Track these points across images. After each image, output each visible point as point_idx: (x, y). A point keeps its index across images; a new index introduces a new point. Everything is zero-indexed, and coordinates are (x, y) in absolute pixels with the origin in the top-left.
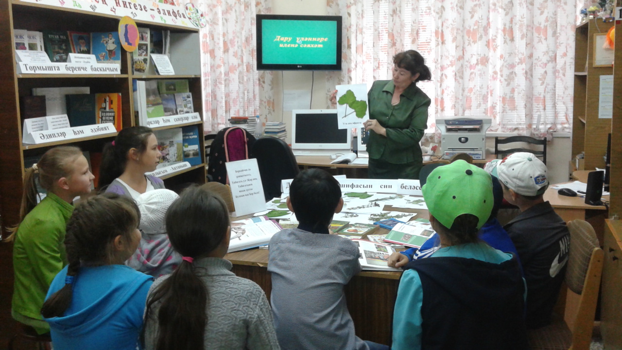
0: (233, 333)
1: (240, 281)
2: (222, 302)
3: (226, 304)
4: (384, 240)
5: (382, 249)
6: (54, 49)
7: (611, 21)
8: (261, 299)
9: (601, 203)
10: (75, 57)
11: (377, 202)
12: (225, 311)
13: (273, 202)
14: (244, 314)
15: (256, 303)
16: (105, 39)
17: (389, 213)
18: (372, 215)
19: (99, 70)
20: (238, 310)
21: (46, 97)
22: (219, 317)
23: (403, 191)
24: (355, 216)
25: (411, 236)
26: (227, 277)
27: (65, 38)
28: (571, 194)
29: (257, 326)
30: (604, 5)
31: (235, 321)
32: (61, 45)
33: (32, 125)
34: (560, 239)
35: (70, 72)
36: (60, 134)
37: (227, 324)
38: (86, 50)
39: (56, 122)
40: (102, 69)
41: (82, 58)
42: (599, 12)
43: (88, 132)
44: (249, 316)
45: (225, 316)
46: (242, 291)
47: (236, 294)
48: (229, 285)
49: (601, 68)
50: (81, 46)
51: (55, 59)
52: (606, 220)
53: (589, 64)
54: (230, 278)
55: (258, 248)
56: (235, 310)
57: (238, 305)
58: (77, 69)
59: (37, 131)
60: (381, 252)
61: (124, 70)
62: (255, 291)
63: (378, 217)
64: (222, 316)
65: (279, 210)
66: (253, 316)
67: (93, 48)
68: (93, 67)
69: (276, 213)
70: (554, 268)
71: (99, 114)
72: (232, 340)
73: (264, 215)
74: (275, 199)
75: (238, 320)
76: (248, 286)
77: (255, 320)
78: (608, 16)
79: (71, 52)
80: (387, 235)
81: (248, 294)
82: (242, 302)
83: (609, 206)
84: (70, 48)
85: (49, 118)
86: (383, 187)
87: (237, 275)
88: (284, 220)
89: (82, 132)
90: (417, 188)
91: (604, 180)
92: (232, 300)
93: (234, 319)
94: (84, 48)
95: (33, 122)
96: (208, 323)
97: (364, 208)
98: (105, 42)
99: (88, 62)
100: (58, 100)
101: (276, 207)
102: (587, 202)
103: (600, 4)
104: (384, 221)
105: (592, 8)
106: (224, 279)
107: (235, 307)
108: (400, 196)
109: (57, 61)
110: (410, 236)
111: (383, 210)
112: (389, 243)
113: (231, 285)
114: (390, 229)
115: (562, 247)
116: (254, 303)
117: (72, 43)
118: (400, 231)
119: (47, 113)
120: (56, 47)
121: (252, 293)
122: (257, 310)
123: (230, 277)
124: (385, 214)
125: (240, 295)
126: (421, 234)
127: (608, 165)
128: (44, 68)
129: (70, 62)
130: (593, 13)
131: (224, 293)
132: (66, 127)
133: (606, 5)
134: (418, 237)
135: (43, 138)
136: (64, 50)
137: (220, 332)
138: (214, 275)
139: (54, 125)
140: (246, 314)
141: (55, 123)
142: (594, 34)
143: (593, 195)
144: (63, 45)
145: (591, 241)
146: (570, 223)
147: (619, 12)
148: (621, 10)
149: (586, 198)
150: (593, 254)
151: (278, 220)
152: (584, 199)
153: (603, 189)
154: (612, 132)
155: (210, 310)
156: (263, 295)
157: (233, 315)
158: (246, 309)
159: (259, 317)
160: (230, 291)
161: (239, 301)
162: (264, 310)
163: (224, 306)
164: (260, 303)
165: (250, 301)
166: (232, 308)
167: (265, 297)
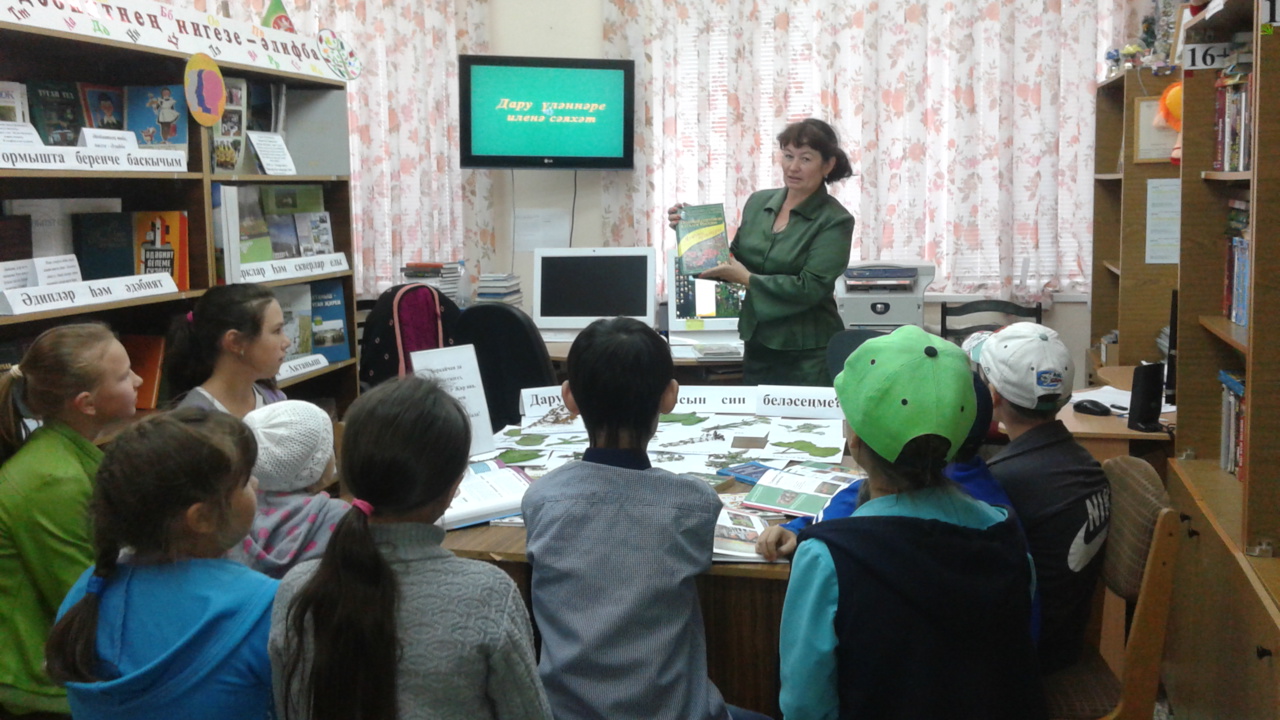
0: (460, 674)
1: (465, 567)
2: (433, 615)
4: (742, 504)
5: (743, 521)
6: (50, 119)
7: (1168, 72)
8: (510, 600)
9: (1159, 428)
10: (95, 137)
11: (719, 432)
12: (440, 632)
13: (505, 434)
14: (479, 634)
15: (502, 608)
16: (154, 100)
17: (745, 452)
18: (710, 456)
19: (144, 162)
20: (466, 628)
21: (33, 218)
22: (428, 645)
23: (768, 410)
24: (677, 459)
25: (797, 494)
26: (439, 561)
27: (73, 97)
28: (1098, 410)
29: (507, 659)
30: (1153, 43)
31: (462, 649)
32: (64, 111)
33: (5, 277)
34: (1089, 496)
35: (85, 167)
36: (63, 295)
37: (446, 657)
38: (115, 121)
39: (54, 269)
40: (150, 162)
41: (107, 138)
42: (1144, 56)
43: (119, 290)
44: (488, 637)
45: (441, 642)
46: (471, 587)
47: (459, 596)
48: (443, 577)
49: (1149, 164)
50: (103, 114)
51: (51, 140)
52: (1169, 459)
53: (1125, 157)
54: (443, 563)
55: (487, 524)
56: (460, 628)
57: (465, 617)
58: (100, 161)
59: (15, 288)
60: (742, 528)
61: (194, 162)
62: (498, 585)
63: (723, 460)
64: (434, 643)
65: (520, 451)
66: (497, 636)
67: (129, 118)
68: (132, 157)
69: (517, 455)
70: (1077, 554)
71: (140, 254)
72: (458, 687)
73: (496, 458)
74: (508, 428)
75: (468, 648)
76: (483, 576)
77: (501, 643)
78: (1162, 64)
79: (85, 126)
80: (747, 494)
81: (485, 593)
82: (473, 611)
83: (1175, 432)
84: (83, 118)
85: (39, 262)
86: (728, 401)
88: (534, 468)
89: (108, 291)
90: (797, 403)
91: (1165, 380)
92: (451, 607)
93: (460, 646)
94: (110, 119)
95: (7, 270)
96: (406, 656)
97: (693, 442)
98: (154, 106)
99: (119, 147)
100: (56, 224)
101: (514, 443)
102: (1132, 425)
103: (1145, 40)
104: (736, 468)
105: (1130, 49)
106: (432, 567)
107: (458, 623)
108: (764, 419)
109: (56, 144)
110: (794, 495)
111: (733, 446)
112: (754, 509)
113: (450, 578)
114: (753, 484)
115: (1093, 511)
116: (498, 608)
117: (87, 110)
118: (773, 485)
119: (34, 254)
120: (54, 115)
121: (491, 589)
122: (505, 623)
123: (444, 560)
124: (738, 454)
125: (468, 596)
126: (816, 491)
127: (1173, 352)
128: (33, 156)
129: (84, 145)
130: (1132, 57)
131: (435, 597)
132: (74, 280)
133: (1156, 44)
134: (810, 497)
135: (28, 302)
136: (71, 121)
137: (432, 674)
138: (412, 561)
139: (49, 277)
140: (482, 635)
141: (50, 273)
142: (1136, 100)
143: (1144, 411)
144: (69, 111)
145: (1153, 495)
146: (1108, 463)
147: (1190, 53)
148: (1193, 51)
149: (1130, 419)
150: (1159, 520)
151: (523, 468)
152: (1127, 420)
153: (1164, 400)
154: (1179, 288)
155: (409, 632)
156: (515, 591)
157: (456, 640)
158: (483, 623)
159: (510, 636)
160: (447, 589)
161: (467, 610)
162: (519, 620)
163: (436, 622)
164: (510, 607)
165: (489, 605)
166: (453, 625)
167: (518, 594)
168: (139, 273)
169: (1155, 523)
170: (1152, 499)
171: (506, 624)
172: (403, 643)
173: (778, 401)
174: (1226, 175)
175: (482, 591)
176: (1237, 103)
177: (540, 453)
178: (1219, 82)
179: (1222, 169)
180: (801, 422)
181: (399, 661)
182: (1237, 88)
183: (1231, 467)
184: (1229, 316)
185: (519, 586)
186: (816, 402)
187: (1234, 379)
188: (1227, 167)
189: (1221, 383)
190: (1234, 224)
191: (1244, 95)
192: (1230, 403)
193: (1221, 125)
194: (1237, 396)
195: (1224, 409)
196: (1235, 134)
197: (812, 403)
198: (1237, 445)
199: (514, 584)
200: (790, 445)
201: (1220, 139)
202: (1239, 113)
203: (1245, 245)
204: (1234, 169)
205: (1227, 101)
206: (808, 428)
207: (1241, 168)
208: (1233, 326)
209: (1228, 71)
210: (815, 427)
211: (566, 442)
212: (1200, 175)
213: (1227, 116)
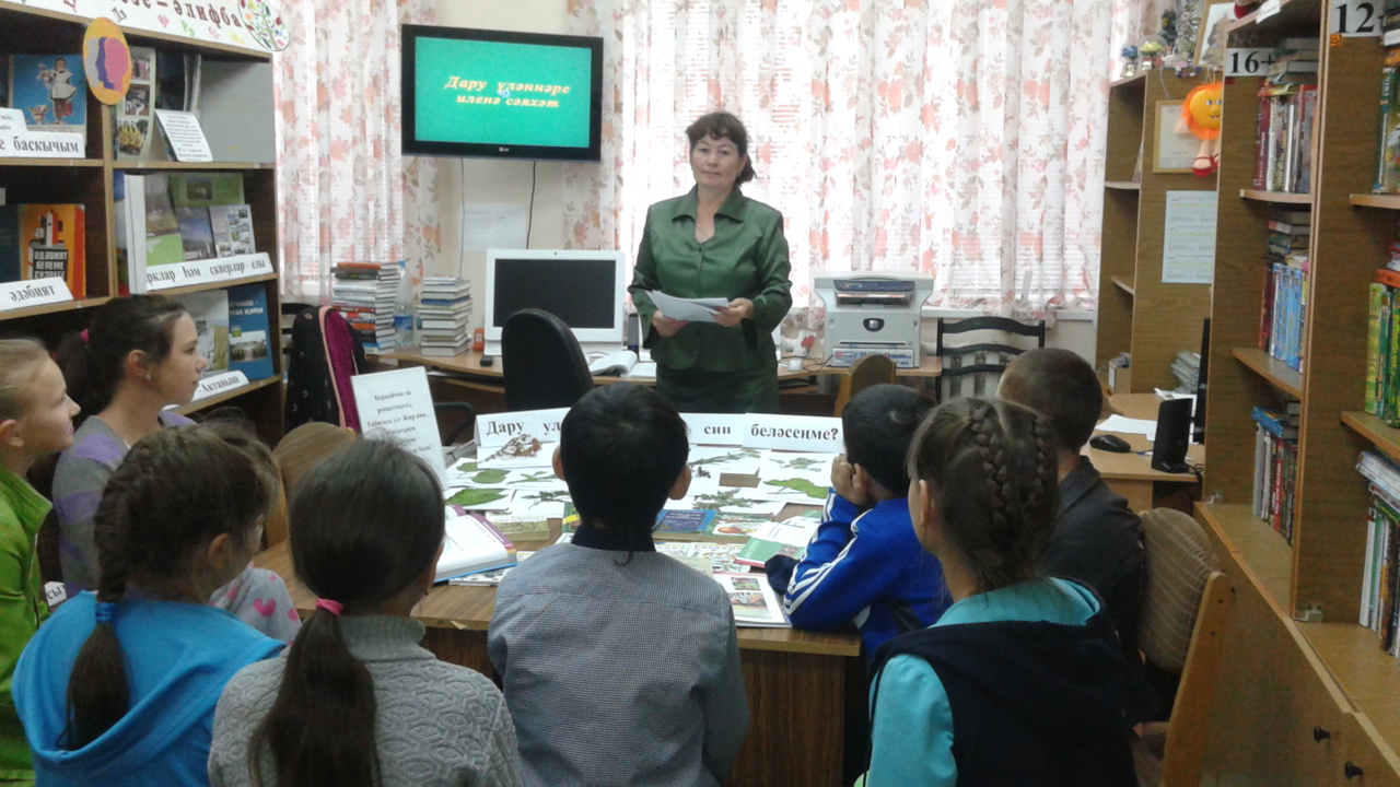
1: (448, 673)
2: (410, 728)
3: (419, 731)
7: (1192, 74)
8: (498, 715)
9: (1184, 469)
11: (705, 467)
12: (416, 750)
13: (459, 468)
15: (487, 725)
16: (46, 71)
17: (736, 492)
18: (696, 497)
19: (33, 146)
22: (401, 764)
23: (756, 441)
26: (418, 664)
28: (1116, 446)
29: (490, 782)
30: (1173, 40)
31: (441, 771)
37: (422, 780)
40: (42, 146)
42: (1165, 55)
45: (419, 760)
46: (455, 699)
47: (441, 708)
48: (423, 683)
49: (1170, 174)
52: (1196, 503)
53: (1144, 165)
54: (423, 666)
55: (445, 583)
56: (441, 746)
57: (447, 733)
61: (94, 148)
62: (485, 697)
63: (713, 501)
64: (408, 762)
65: (477, 490)
66: (481, 759)
67: (15, 89)
68: (19, 140)
69: (474, 495)
71: (28, 254)
74: (462, 461)
75: (449, 770)
76: (468, 685)
77: (486, 767)
78: (1185, 65)
81: (470, 706)
82: (456, 727)
83: (1203, 473)
86: (711, 430)
87: (440, 657)
88: (496, 512)
90: (789, 434)
91: (1193, 414)
92: (432, 720)
93: (439, 768)
98: (46, 79)
101: (470, 481)
102: (1156, 465)
103: (1164, 36)
105: (1150, 46)
106: (410, 670)
107: (440, 739)
108: (752, 452)
111: (721, 484)
113: (430, 685)
116: (484, 726)
118: (770, 539)
121: (477, 701)
122: (489, 744)
123: (423, 663)
124: (729, 494)
125: (451, 708)
127: (1203, 386)
130: (1152, 55)
131: (413, 706)
133: (1177, 41)
138: (385, 661)
142: (1157, 103)
143: (1169, 448)
147: (1232, 58)
148: (1236, 56)
149: (1154, 457)
150: (1208, 587)
151: (482, 512)
152: (1150, 459)
153: (1191, 438)
154: (1211, 316)
157: (435, 759)
158: (466, 743)
159: (494, 759)
160: (427, 698)
161: (451, 725)
163: (413, 736)
164: (498, 724)
165: (475, 722)
166: (432, 741)
168: (27, 279)
169: (1203, 588)
173: (768, 432)
174: (1268, 195)
175: (470, 702)
176: (1283, 115)
177: (502, 493)
178: (1262, 92)
179: (1264, 187)
180: (795, 456)
182: (1284, 99)
183: (1265, 514)
184: (1267, 349)
186: (810, 433)
187: (1271, 418)
188: (1269, 185)
189: (1256, 422)
190: (1274, 248)
191: (1292, 107)
192: (1265, 444)
193: (1263, 139)
194: (1273, 437)
195: (1258, 451)
196: (1280, 150)
197: (805, 434)
198: (1272, 490)
199: (501, 696)
200: (785, 484)
201: (1262, 154)
202: (1285, 127)
203: (1288, 273)
204: (1279, 189)
205: (1272, 112)
206: (802, 463)
207: (1287, 188)
208: (1271, 360)
209: (1276, 80)
210: (810, 462)
211: (530, 479)
212: (1239, 193)
213: (1271, 129)
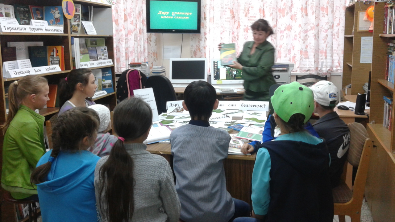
0: (152, 189)
1: (153, 157)
2: (144, 171)
3: (147, 172)
4: (236, 137)
5: (236, 142)
6: (21, 17)
7: (368, 3)
8: (167, 167)
9: (364, 114)
10: (35, 22)
11: (228, 115)
12: (146, 177)
13: (162, 115)
14: (158, 177)
15: (165, 169)
16: (53, 11)
17: (236, 121)
18: (225, 122)
19: (50, 30)
20: (154, 175)
21: (16, 48)
22: (143, 180)
23: (243, 108)
24: (215, 123)
25: (253, 134)
26: (146, 155)
27: (28, 10)
28: (345, 108)
29: (166, 185)
31: (153, 182)
32: (25, 14)
33: (8, 66)
34: (344, 135)
35: (32, 32)
36: (26, 72)
37: (148, 184)
38: (41, 17)
39: (23, 64)
40: (52, 30)
41: (39, 23)
43: (44, 70)
44: (161, 178)
45: (147, 179)
46: (155, 163)
47: (152, 165)
48: (147, 160)
49: (362, 32)
50: (37, 15)
51: (22, 23)
52: (367, 124)
53: (355, 30)
54: (147, 155)
55: (158, 143)
56: (152, 175)
57: (154, 172)
58: (37, 30)
59: (11, 69)
60: (236, 144)
61: (66, 31)
62: (163, 162)
63: (230, 124)
64: (145, 180)
65: (167, 120)
66: (164, 178)
67: (45, 16)
68: (47, 29)
69: (166, 122)
70: (340, 153)
71: (49, 59)
72: (152, 193)
73: (160, 123)
74: (163, 113)
75: (155, 181)
76: (159, 159)
77: (165, 180)
78: (367, 1)
79: (32, 19)
80: (237, 134)
81: (160, 165)
82: (156, 170)
83: (369, 115)
84: (31, 17)
85: (19, 62)
86: (230, 105)
88: (171, 126)
89: (40, 70)
90: (252, 106)
91: (366, 99)
92: (150, 169)
93: (152, 181)
94: (39, 17)
95: (9, 64)
96: (136, 184)
97: (220, 118)
98: (53, 13)
99: (43, 25)
100: (24, 49)
101: (165, 118)
102: (356, 113)
104: (234, 126)
106: (144, 157)
107: (152, 174)
108: (241, 111)
109: (23, 24)
110: (252, 134)
111: (232, 119)
112: (240, 139)
113: (149, 160)
114: (239, 131)
115: (345, 140)
116: (163, 169)
117: (32, 13)
118: (246, 131)
119: (17, 59)
120: (22, 16)
121: (161, 163)
123: (147, 154)
124: (234, 122)
125: (155, 165)
126: (259, 133)
127: (369, 91)
128: (16, 28)
129: (32, 25)
131: (145, 166)
132: (29, 67)
134: (257, 135)
135: (16, 74)
136: (27, 17)
137: (144, 189)
138: (137, 155)
139: (22, 66)
140: (159, 177)
141: (22, 65)
142: (358, 12)
143: (360, 109)
144: (27, 14)
145: (364, 135)
146: (349, 125)
149: (355, 111)
150: (366, 142)
151: (168, 126)
152: (354, 112)
153: (366, 105)
154: (371, 70)
155: (137, 176)
156: (168, 164)
157: (151, 179)
158: (159, 174)
159: (167, 178)
160: (149, 164)
161: (154, 170)
162: (170, 173)
163: (145, 173)
164: (167, 169)
165: (161, 168)
166: (150, 174)
167: (169, 165)
168: (49, 65)
169: (364, 143)
170: (364, 136)
171: (166, 174)
172: (136, 180)
173: (246, 106)
174: (387, 35)
175: (159, 164)
176: (391, 12)
177: (173, 121)
178: (386, 6)
179: (386, 33)
180: (253, 112)
181: (135, 185)
182: (391, 8)
183: (386, 126)
184: (387, 79)
185: (169, 163)
186: (258, 106)
187: (389, 99)
188: (388, 33)
189: (384, 100)
190: (389, 51)
191: (394, 10)
192: (387, 106)
193: (386, 19)
194: (389, 104)
195: (385, 108)
196: (390, 22)
197: (256, 106)
198: (388, 119)
199: (168, 162)
200: (250, 119)
201: (386, 24)
202: (392, 15)
203: (393, 57)
204: (390, 33)
205: (388, 12)
206: (255, 114)
207: (392, 33)
208: (388, 82)
209: (389, 2)
210: (258, 113)
211: (181, 118)
212: (379, 35)
213: (388, 16)
